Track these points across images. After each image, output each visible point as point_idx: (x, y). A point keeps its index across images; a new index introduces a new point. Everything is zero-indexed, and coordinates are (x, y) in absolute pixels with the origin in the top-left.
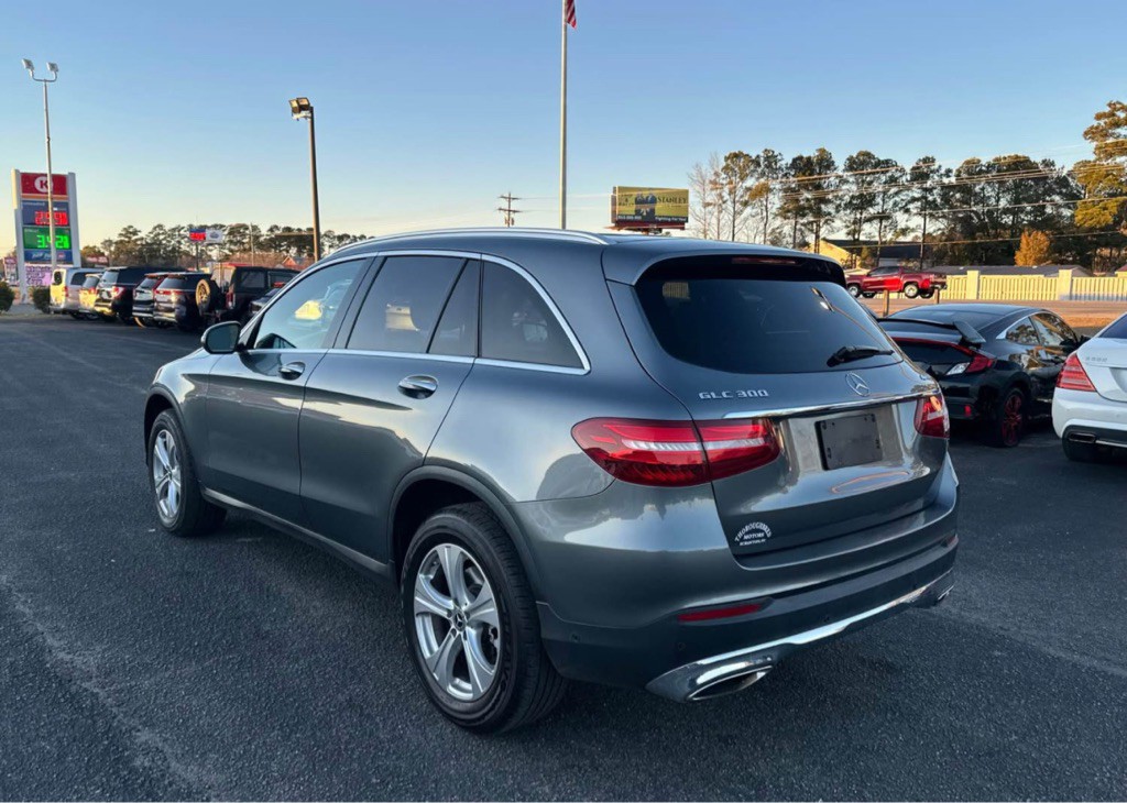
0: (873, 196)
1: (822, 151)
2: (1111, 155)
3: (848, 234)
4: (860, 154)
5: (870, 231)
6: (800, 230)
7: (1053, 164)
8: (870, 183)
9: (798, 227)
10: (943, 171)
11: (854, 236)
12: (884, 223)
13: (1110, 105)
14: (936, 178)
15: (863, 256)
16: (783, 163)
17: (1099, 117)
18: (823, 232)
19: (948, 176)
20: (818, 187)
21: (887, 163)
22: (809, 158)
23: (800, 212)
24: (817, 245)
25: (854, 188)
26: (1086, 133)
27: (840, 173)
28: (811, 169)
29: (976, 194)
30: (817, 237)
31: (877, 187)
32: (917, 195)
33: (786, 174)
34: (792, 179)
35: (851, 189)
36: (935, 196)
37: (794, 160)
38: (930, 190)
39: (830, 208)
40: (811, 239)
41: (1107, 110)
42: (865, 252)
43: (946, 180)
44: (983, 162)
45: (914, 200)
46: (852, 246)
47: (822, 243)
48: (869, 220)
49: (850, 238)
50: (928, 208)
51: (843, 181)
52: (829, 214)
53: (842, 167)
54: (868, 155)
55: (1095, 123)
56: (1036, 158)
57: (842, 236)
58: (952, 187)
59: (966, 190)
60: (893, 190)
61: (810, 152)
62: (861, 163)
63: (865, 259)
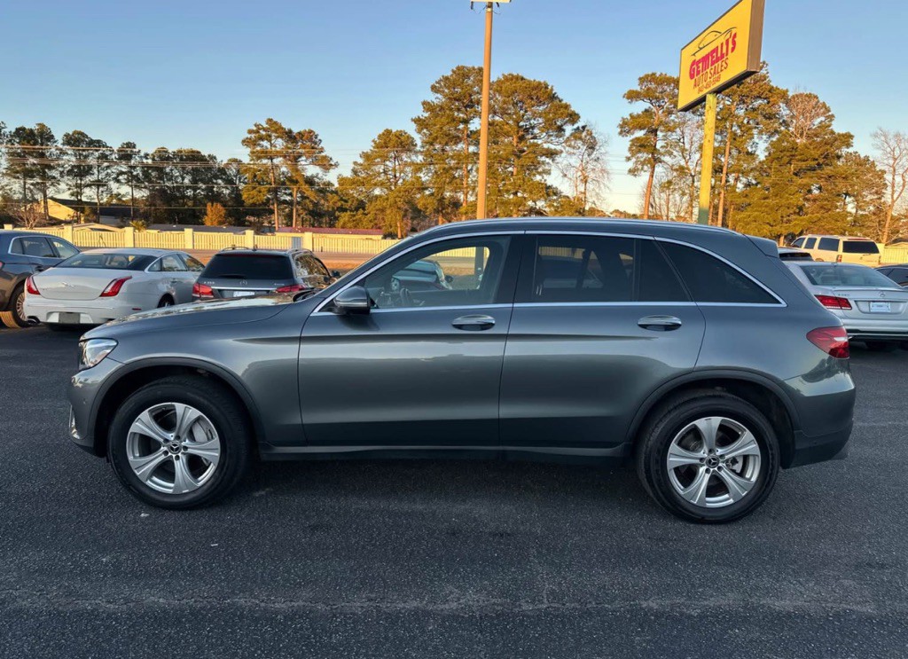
0: (90, 168)
1: (42, 126)
2: (259, 158)
3: (72, 194)
4: (75, 132)
5: (89, 194)
6: (29, 188)
7: (215, 158)
8: (86, 157)
9: (27, 186)
10: (142, 154)
11: (77, 196)
12: (101, 189)
13: (256, 125)
14: (138, 159)
15: (86, 213)
16: (7, 131)
17: (250, 132)
18: (51, 192)
19: (147, 159)
20: (42, 155)
21: (99, 141)
22: (31, 131)
23: (28, 174)
24: (46, 202)
25: (74, 159)
26: (244, 141)
27: (60, 146)
28: (34, 139)
29: (166, 174)
30: (45, 196)
31: (92, 161)
32: (124, 170)
33: (10, 141)
34: (16, 145)
35: (70, 160)
36: (138, 172)
37: (18, 130)
38: (134, 167)
39: (54, 173)
40: (39, 196)
41: (255, 128)
42: (87, 211)
43: (145, 161)
44: (170, 151)
45: (121, 173)
46: (77, 205)
47: (48, 200)
48: (89, 186)
49: (73, 198)
50: (134, 181)
51: (63, 153)
52: (54, 178)
53: (61, 141)
54: (82, 134)
55: (249, 136)
56: (205, 153)
57: (66, 196)
58: (149, 167)
59: (160, 170)
60: (106, 164)
61: (31, 125)
62: (75, 140)
63: (88, 215)
